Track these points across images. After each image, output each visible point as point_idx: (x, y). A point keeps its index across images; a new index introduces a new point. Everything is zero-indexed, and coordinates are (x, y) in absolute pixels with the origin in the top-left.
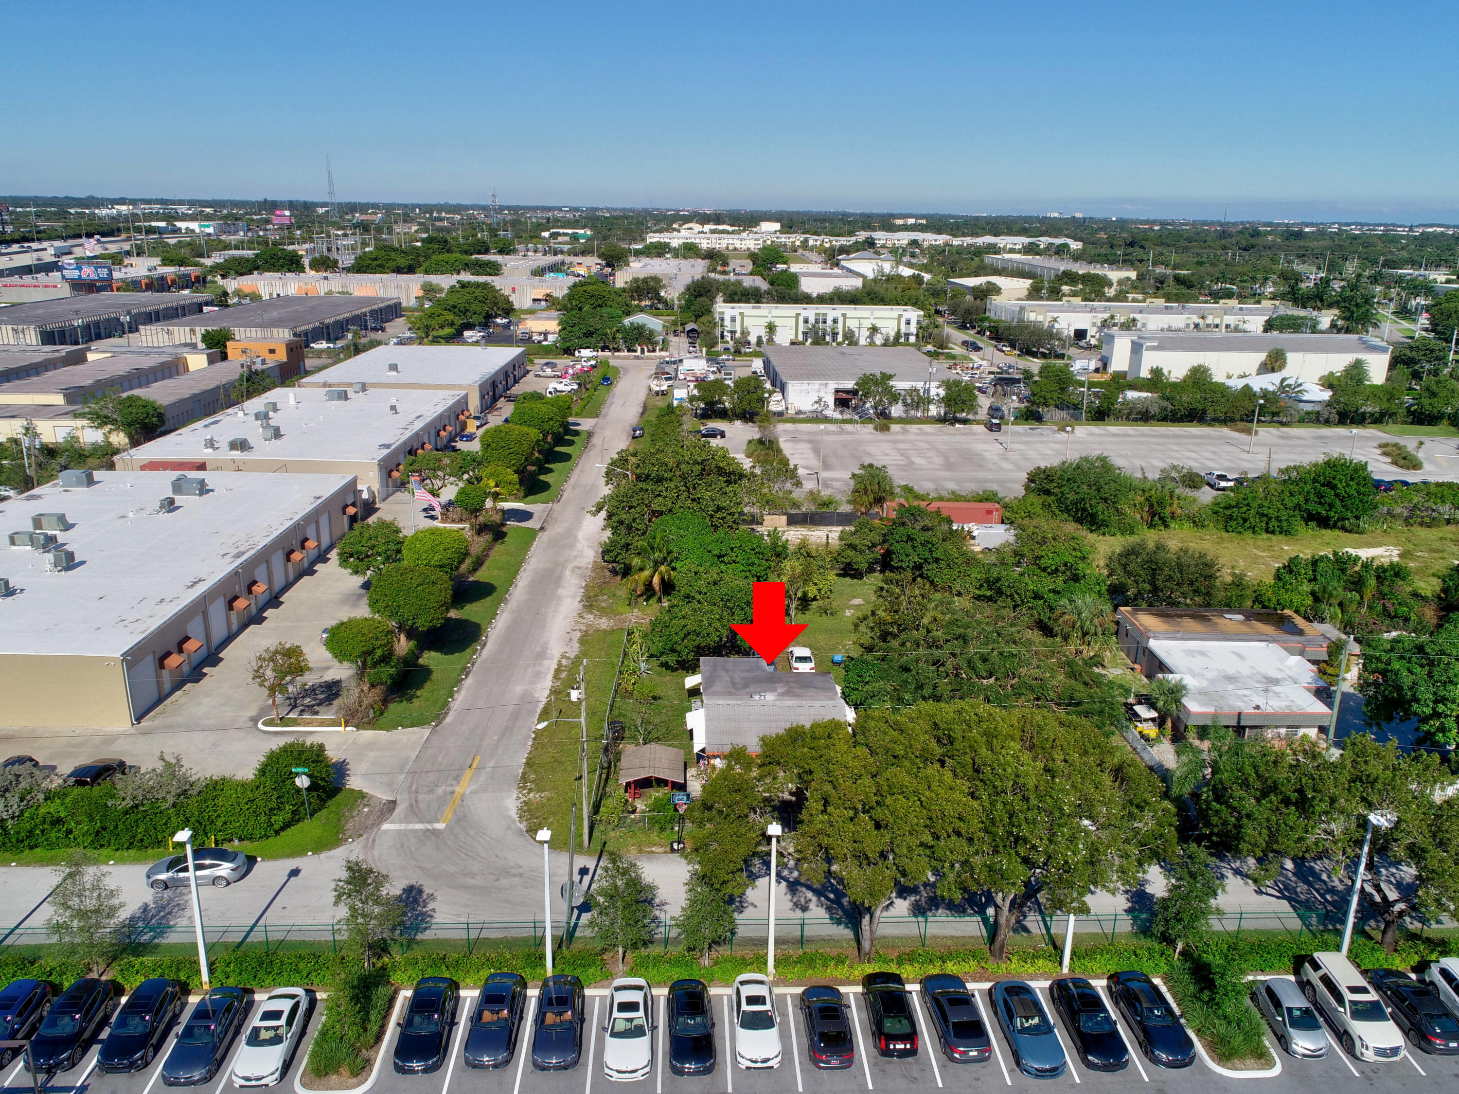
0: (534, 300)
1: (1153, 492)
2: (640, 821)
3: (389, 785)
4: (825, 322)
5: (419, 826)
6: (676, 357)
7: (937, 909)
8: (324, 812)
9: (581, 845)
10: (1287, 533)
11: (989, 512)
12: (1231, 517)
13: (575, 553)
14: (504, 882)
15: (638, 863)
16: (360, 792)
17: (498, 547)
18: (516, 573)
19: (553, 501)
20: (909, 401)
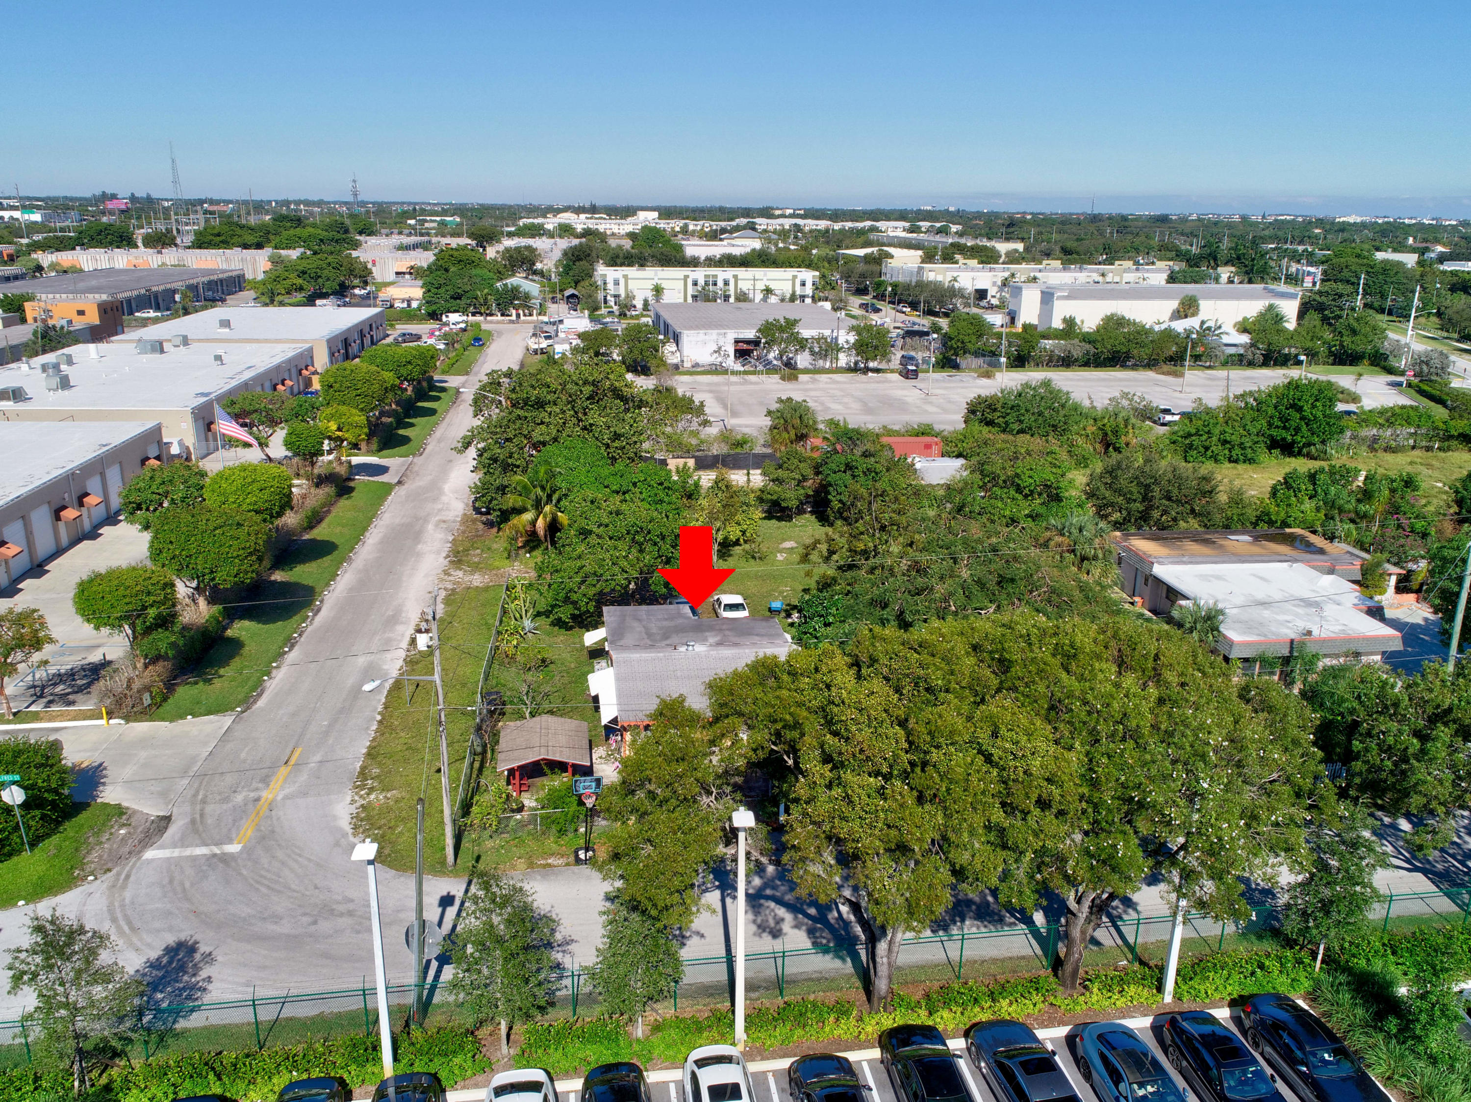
0: (397, 273)
1: (1106, 421)
2: (529, 823)
3: (164, 795)
4: (715, 284)
5: (201, 851)
6: (556, 318)
7: (963, 921)
8: (55, 839)
9: (443, 862)
10: (1250, 461)
11: (928, 446)
12: (1191, 446)
13: (440, 506)
14: (325, 926)
15: (526, 887)
16: (119, 806)
17: (343, 503)
18: (365, 529)
19: (414, 455)
20: (817, 350)
